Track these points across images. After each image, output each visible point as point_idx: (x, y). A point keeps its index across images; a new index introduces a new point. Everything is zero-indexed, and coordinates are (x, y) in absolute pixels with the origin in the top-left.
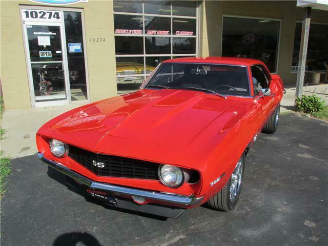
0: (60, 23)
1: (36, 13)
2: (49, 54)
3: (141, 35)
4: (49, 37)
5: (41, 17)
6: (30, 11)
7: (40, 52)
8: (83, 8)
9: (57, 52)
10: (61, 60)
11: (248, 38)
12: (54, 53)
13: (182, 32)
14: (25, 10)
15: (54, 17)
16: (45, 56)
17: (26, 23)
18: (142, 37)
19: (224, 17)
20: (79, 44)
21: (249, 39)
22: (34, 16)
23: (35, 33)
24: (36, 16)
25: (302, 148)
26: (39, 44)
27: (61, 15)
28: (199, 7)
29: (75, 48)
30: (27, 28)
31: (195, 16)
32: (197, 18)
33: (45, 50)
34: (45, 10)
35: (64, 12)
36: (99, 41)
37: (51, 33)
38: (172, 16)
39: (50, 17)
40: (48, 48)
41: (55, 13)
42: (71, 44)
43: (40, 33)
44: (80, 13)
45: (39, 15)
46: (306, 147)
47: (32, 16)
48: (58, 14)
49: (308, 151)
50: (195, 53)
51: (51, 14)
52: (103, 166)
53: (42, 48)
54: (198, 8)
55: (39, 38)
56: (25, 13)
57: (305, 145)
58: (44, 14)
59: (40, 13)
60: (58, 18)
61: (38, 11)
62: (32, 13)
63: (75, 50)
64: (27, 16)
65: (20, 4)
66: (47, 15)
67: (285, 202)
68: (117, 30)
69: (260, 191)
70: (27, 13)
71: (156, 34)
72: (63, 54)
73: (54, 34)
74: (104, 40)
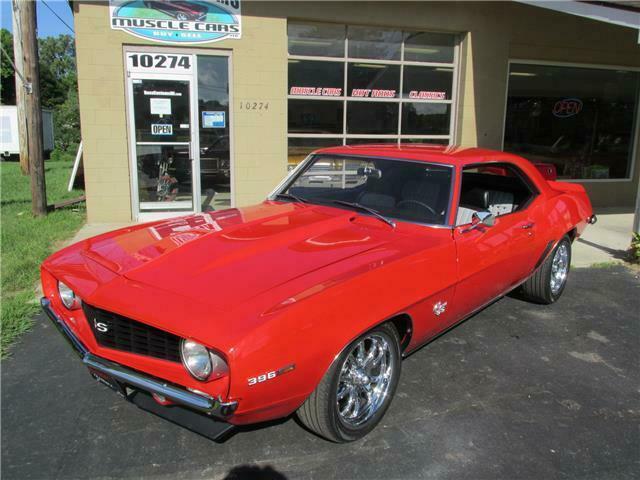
0: (189, 75)
1: (150, 59)
2: (167, 130)
3: (341, 98)
4: (169, 100)
5: (159, 65)
6: (139, 55)
7: (153, 126)
8: (231, 49)
9: (183, 126)
10: (188, 139)
11: (565, 105)
12: (176, 127)
13: (421, 93)
14: (132, 54)
15: (180, 64)
16: (161, 132)
17: (133, 76)
18: (341, 102)
19: (511, 64)
20: (221, 113)
21: (568, 107)
22: (147, 64)
23: (146, 93)
24: (150, 64)
25: (591, 341)
26: (152, 112)
27: (193, 60)
28: (459, 44)
29: (213, 119)
30: (134, 85)
31: (451, 61)
32: (455, 65)
33: (162, 123)
34: (167, 53)
35: (198, 56)
36: (258, 106)
37: (172, 93)
38: (402, 63)
39: (173, 65)
40: (166, 119)
41: (183, 58)
42: (208, 113)
43: (155, 93)
44: (227, 58)
45: (155, 62)
46: (602, 339)
47: (143, 64)
48: (187, 59)
49: (601, 348)
50: (448, 133)
51: (175, 59)
52: (106, 330)
53: (156, 119)
54: (457, 48)
55: (152, 100)
56: (131, 59)
57: (603, 334)
58: (164, 59)
59: (157, 58)
60: (187, 66)
61: (153, 56)
62: (143, 58)
63: (214, 123)
64: (135, 64)
65: (123, 44)
66: (169, 61)
67: (471, 444)
68: (293, 88)
69: (436, 414)
70: (135, 58)
71: (370, 96)
72: (192, 131)
73: (180, 94)
74: (266, 107)
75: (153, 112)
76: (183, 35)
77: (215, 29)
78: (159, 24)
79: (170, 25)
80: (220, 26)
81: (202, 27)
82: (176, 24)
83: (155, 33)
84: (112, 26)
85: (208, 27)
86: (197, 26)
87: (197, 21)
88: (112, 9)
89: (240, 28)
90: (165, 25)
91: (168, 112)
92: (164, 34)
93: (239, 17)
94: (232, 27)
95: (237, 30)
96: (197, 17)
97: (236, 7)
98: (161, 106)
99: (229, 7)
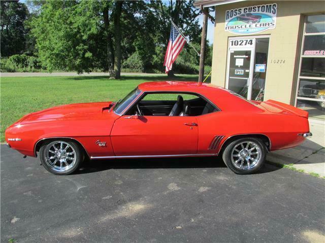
0: (252, 48)
1: (238, 41)
2: (241, 72)
4: (243, 59)
5: (240, 45)
6: (234, 41)
8: (270, 34)
10: (248, 77)
15: (249, 43)
16: (239, 73)
17: (231, 50)
20: (264, 65)
23: (235, 56)
24: (237, 44)
27: (254, 42)
29: (260, 68)
30: (231, 53)
33: (239, 69)
34: (244, 39)
35: (256, 39)
36: (280, 61)
37: (244, 56)
39: (246, 44)
40: (241, 67)
42: (258, 65)
43: (238, 56)
44: (269, 38)
45: (239, 43)
47: (235, 44)
48: (251, 41)
51: (247, 41)
53: (237, 67)
55: (237, 59)
58: (243, 41)
60: (251, 44)
61: (239, 40)
62: (235, 42)
63: (260, 70)
64: (232, 45)
65: (228, 37)
66: (245, 42)
68: (306, 51)
70: (232, 42)
72: (250, 73)
73: (247, 57)
74: (284, 62)
75: (236, 64)
76: (250, 30)
77: (263, 25)
78: (241, 26)
79: (246, 26)
80: (266, 24)
81: (258, 25)
82: (248, 25)
83: (240, 31)
84: (225, 30)
85: (261, 25)
86: (256, 25)
87: (256, 23)
88: (226, 23)
89: (275, 24)
90: (243, 27)
91: (242, 64)
92: (243, 31)
93: (275, 18)
94: (271, 23)
95: (273, 25)
96: (256, 21)
97: (274, 13)
98: (240, 62)
99: (271, 14)
